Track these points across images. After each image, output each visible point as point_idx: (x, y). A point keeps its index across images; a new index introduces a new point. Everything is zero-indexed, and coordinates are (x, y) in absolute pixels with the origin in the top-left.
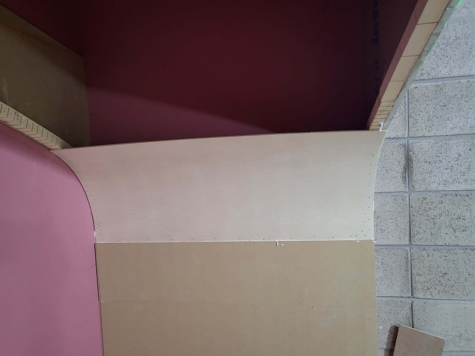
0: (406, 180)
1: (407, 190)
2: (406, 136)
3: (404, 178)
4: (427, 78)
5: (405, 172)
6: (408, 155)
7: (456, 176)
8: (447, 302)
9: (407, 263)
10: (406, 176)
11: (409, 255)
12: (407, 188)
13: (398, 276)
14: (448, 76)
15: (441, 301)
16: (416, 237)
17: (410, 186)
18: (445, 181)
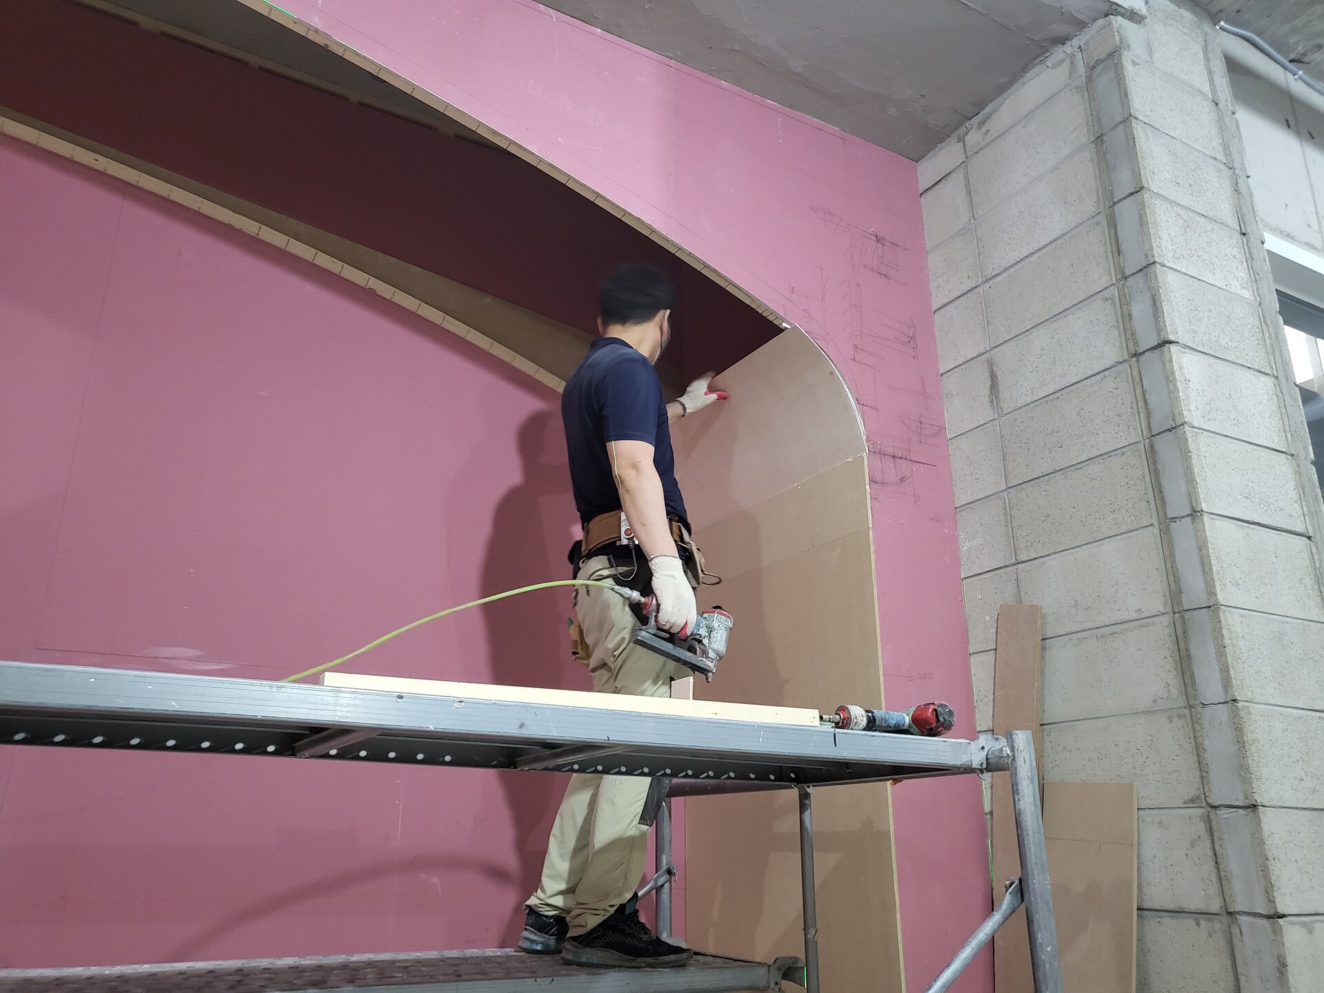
0: (993, 403)
1: (996, 416)
2: (988, 349)
3: (992, 402)
4: (999, 272)
5: (992, 393)
6: (992, 371)
7: (1043, 378)
8: (1054, 556)
9: (1006, 514)
10: (993, 400)
11: (1007, 502)
12: (996, 415)
13: (999, 536)
14: (1019, 260)
15: (1047, 558)
16: (1012, 476)
17: (1000, 410)
18: (1033, 388)
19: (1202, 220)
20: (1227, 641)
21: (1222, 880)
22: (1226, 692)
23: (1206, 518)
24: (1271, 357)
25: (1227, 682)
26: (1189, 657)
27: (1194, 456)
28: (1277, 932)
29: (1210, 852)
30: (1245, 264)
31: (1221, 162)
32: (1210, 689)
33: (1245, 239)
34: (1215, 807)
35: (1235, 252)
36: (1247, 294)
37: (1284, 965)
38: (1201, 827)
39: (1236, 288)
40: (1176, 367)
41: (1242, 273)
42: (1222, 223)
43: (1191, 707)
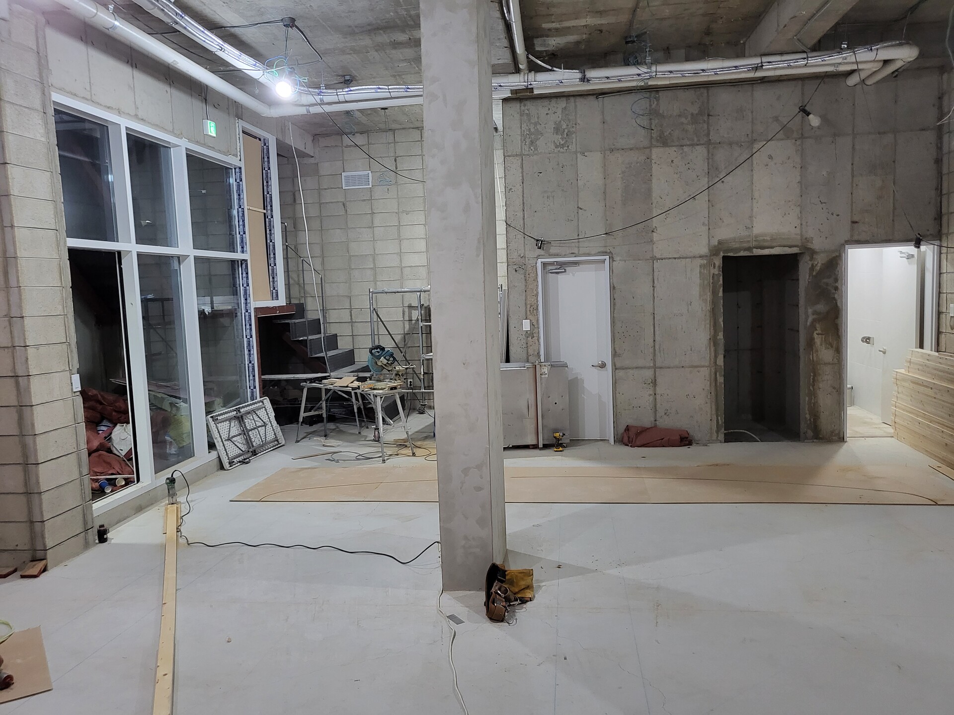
19: (26, 110)
20: (19, 269)
21: (12, 338)
22: (18, 284)
23: (16, 228)
24: (51, 164)
25: (18, 281)
26: (8, 272)
27: (13, 206)
28: (26, 350)
29: (9, 330)
30: (44, 126)
31: (38, 81)
32: (13, 283)
33: (45, 116)
34: (12, 317)
35: (40, 122)
36: (43, 139)
37: (28, 359)
38: (7, 323)
39: (39, 137)
40: (9, 173)
41: (42, 131)
42: (36, 110)
43: (7, 288)
